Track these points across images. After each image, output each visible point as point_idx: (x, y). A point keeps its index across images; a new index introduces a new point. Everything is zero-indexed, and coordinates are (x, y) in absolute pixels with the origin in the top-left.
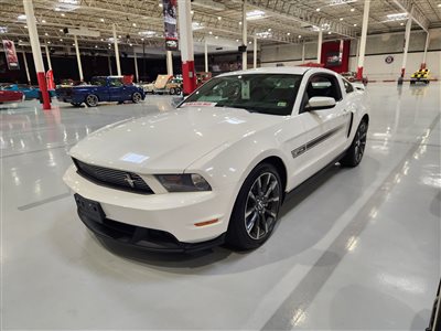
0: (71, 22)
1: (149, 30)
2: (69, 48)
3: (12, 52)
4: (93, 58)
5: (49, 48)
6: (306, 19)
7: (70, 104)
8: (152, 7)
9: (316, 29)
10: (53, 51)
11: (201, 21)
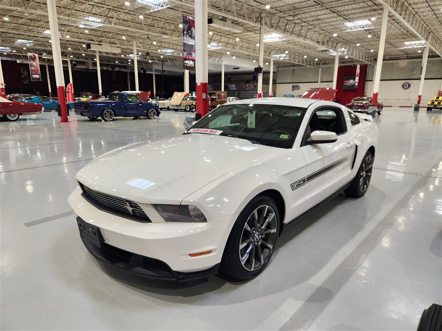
0: (94, 38)
1: (168, 48)
2: (90, 62)
3: (36, 64)
4: (112, 72)
5: (71, 61)
6: (323, 44)
7: (86, 118)
8: (172, 27)
9: (333, 53)
10: (75, 65)
11: (219, 42)
